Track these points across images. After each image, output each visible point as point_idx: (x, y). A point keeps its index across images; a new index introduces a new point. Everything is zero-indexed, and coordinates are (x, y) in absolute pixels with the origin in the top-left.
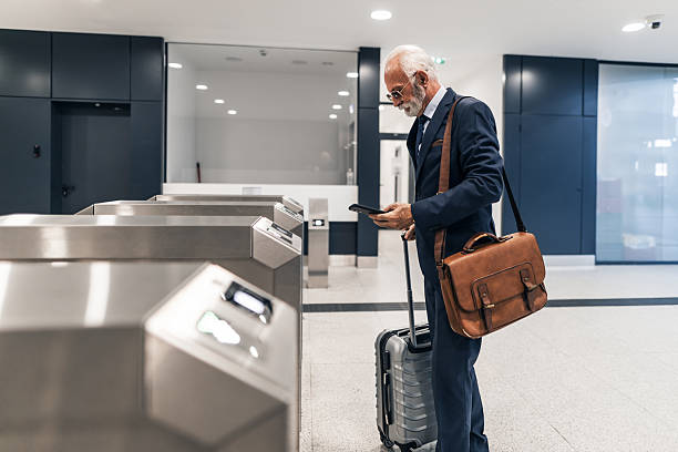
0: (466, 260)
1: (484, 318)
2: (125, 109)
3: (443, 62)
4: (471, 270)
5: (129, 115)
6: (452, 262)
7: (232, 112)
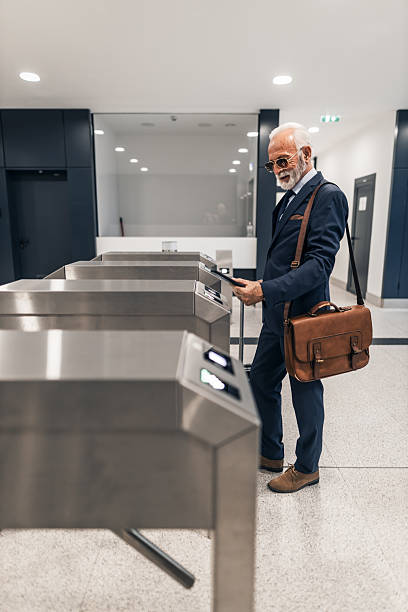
0: (309, 322)
1: (313, 368)
2: (63, 174)
3: (338, 120)
4: (311, 330)
5: (66, 180)
6: (296, 323)
7: (144, 169)
